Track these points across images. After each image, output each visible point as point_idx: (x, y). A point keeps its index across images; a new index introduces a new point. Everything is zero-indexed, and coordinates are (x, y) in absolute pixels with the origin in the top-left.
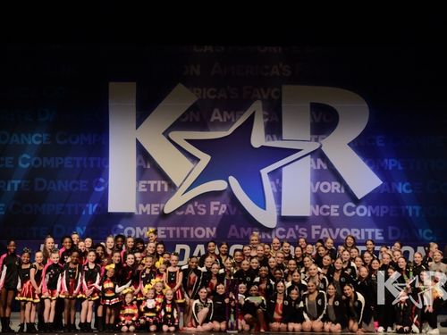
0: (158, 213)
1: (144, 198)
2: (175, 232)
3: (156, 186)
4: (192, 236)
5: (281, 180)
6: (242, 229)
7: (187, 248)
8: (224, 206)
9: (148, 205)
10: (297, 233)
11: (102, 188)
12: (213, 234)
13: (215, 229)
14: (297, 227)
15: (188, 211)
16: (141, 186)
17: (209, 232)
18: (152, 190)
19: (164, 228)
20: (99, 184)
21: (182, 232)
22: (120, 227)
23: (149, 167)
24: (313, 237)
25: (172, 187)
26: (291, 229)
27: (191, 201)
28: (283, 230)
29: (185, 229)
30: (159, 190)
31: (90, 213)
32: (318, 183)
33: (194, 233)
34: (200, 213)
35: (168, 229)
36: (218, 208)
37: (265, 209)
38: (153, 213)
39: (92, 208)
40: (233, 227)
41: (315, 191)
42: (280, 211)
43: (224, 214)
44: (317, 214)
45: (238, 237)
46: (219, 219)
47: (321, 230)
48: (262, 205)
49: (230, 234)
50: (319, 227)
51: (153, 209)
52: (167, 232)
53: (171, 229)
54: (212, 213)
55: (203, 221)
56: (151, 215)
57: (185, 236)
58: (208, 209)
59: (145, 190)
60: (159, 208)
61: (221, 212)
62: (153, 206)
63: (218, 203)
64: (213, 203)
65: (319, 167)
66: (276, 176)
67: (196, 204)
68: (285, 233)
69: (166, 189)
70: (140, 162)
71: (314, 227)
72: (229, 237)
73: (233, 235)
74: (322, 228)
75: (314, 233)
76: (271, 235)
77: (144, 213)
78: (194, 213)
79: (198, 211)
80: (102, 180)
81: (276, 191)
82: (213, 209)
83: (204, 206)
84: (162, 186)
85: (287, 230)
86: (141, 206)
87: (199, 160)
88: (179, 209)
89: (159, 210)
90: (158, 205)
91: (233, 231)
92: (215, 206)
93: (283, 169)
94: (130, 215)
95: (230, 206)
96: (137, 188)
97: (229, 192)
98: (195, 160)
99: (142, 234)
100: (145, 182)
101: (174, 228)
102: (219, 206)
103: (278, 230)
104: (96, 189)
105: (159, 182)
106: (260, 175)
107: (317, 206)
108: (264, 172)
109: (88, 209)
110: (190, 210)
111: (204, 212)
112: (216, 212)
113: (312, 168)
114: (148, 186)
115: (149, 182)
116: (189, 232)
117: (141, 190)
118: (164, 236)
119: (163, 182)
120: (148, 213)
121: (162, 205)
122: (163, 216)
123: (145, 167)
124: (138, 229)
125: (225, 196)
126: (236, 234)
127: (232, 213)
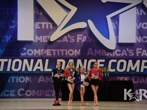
0: (46, 41)
1: (39, 32)
2: (56, 52)
3: (45, 25)
4: (66, 55)
5: (118, 22)
6: (96, 51)
7: (64, 61)
8: (85, 37)
9: (41, 37)
10: (128, 53)
11: (14, 27)
12: (78, 53)
13: (79, 50)
14: (128, 49)
15: (64, 40)
16: (36, 25)
17: (76, 52)
18: (43, 27)
19: (50, 50)
20: (12, 24)
21: (60, 52)
22: (25, 49)
23: (41, 14)
24: (137, 55)
25: (55, 26)
26: (124, 51)
27: (66, 34)
28: (120, 51)
29: (62, 50)
30: (47, 27)
31: (7, 41)
32: (141, 23)
33: (68, 53)
34: (71, 41)
35: (53, 50)
36: (82, 38)
37: (109, 39)
38: (44, 41)
39: (8, 38)
40: (90, 49)
41: (139, 28)
42: (117, 40)
43: (85, 42)
44: (140, 41)
45: (93, 55)
46: (82, 45)
47: (142, 51)
48: (107, 37)
49: (89, 53)
50: (141, 49)
51: (44, 39)
52: (52, 52)
53: (54, 50)
54: (78, 41)
55: (73, 46)
56: (42, 43)
57: (62, 54)
58: (76, 39)
59: (39, 28)
60: (47, 38)
61: (83, 40)
62: (44, 37)
63: (81, 35)
64: (78, 36)
65: (141, 14)
66: (116, 19)
67: (69, 36)
68: (121, 53)
69: (51, 27)
70: (36, 11)
71: (138, 49)
72: (88, 55)
73: (91, 54)
74: (143, 49)
75: (138, 53)
76: (112, 54)
77: (39, 41)
78: (67, 41)
79: (70, 40)
80: (14, 22)
81: (115, 28)
82: (78, 39)
83: (73, 37)
84: (49, 25)
85: (122, 51)
86: (37, 37)
87: (70, 10)
88: (59, 39)
89: (47, 39)
90: (47, 37)
91: (90, 52)
92: (80, 37)
93: (120, 15)
94: (30, 42)
95: (88, 37)
96: (34, 27)
97: (88, 29)
98: (68, 10)
99: (37, 53)
100: (39, 23)
101: (56, 50)
102: (82, 37)
103: (116, 51)
104: (10, 27)
105: (47, 23)
106: (106, 19)
107: (140, 37)
108: (109, 17)
109: (5, 39)
110: (65, 39)
111: (74, 40)
112: (80, 41)
113: (137, 15)
114: (41, 25)
115: (41, 23)
116: (64, 52)
117: (36, 27)
118: (50, 55)
119: (50, 23)
120: (41, 41)
121: (49, 37)
122: (50, 43)
123: (39, 14)
124: (35, 50)
125: (86, 31)
126: (92, 53)
127: (90, 41)
